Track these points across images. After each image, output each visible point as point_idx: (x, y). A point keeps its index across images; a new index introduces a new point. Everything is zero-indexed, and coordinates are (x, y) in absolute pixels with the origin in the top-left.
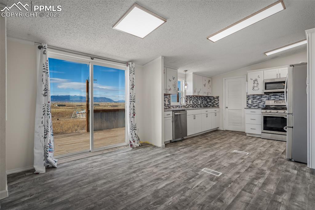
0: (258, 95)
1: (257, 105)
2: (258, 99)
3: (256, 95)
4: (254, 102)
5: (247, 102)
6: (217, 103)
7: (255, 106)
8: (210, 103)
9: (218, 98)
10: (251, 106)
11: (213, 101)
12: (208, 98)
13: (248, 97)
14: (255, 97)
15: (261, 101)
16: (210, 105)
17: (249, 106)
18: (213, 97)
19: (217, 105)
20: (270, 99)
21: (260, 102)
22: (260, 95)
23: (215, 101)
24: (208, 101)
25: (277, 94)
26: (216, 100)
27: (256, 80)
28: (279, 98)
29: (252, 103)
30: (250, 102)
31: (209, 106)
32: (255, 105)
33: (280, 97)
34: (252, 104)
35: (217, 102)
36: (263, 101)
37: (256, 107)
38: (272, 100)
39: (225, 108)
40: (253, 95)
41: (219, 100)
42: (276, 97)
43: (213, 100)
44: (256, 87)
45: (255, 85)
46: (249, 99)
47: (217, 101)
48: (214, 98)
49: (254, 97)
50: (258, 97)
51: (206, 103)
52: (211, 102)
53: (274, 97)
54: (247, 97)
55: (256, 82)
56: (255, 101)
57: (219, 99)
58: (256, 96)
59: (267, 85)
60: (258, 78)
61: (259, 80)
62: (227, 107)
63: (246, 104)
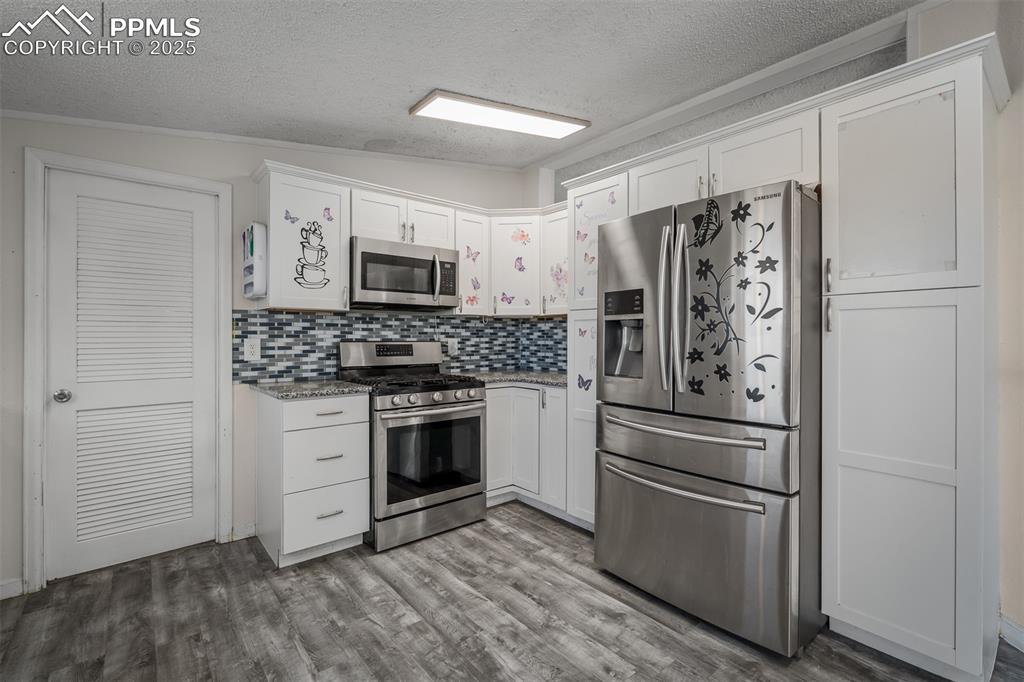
0: (295, 312)
1: (288, 370)
2: (296, 335)
3: (289, 312)
4: (276, 352)
5: (235, 349)
7: (281, 374)
10: (256, 373)
14: (282, 324)
15: (307, 348)
17: (244, 374)
20: (349, 336)
21: (306, 353)
22: (307, 312)
25: (377, 315)
27: (311, 231)
28: (383, 333)
29: (262, 357)
30: (252, 351)
32: (281, 366)
33: (384, 326)
34: (265, 361)
36: (319, 344)
37: (287, 380)
38: (357, 340)
39: (46, 406)
40: (273, 312)
42: (370, 326)
44: (315, 266)
45: (311, 256)
46: (244, 335)
49: (276, 320)
50: (298, 326)
53: (363, 329)
54: (236, 321)
55: (314, 240)
56: (280, 348)
58: (284, 317)
59: (370, 266)
60: (322, 221)
61: (327, 229)
62: (63, 397)
63: (227, 366)
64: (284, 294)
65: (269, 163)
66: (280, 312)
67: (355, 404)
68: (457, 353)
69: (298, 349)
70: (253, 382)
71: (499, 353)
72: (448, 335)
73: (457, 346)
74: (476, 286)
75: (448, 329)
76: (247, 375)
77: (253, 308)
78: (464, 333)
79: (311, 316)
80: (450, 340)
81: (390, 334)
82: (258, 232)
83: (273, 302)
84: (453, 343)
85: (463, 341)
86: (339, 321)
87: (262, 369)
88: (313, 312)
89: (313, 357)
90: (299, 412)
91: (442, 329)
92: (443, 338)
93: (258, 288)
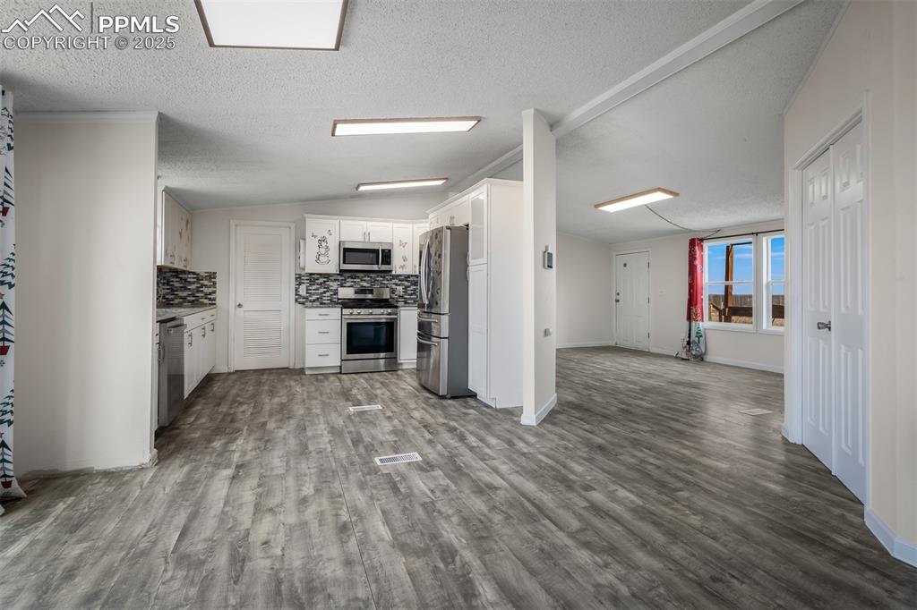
0: (320, 274)
1: (317, 299)
2: (321, 284)
3: (318, 274)
4: (312, 291)
5: (296, 290)
6: (210, 294)
7: (314, 301)
8: (180, 294)
9: (211, 276)
10: (304, 300)
11: (193, 287)
12: (177, 277)
13: (299, 278)
14: (315, 279)
15: (325, 290)
16: (184, 298)
17: (299, 300)
18: (194, 273)
19: (210, 299)
20: (344, 285)
21: (325, 292)
22: (325, 274)
23: (202, 286)
24: (177, 285)
26: (206, 282)
27: (324, 240)
28: (362, 283)
29: (307, 293)
30: (303, 291)
31: (176, 301)
32: (314, 297)
33: (362, 280)
34: (308, 295)
35: (210, 290)
36: (330, 288)
37: (317, 303)
38: (348, 287)
39: (235, 308)
40: (311, 274)
41: (215, 283)
42: (355, 280)
43: (194, 283)
44: (324, 255)
45: (323, 251)
46: (300, 284)
47: (210, 287)
48: (198, 278)
49: (312, 278)
50: (321, 280)
51: (168, 294)
52: (185, 289)
53: (352, 282)
54: (296, 278)
55: (324, 244)
56: (314, 290)
57: (217, 280)
58: (316, 276)
59: (347, 254)
60: (327, 236)
61: (329, 239)
62: (240, 306)
63: (293, 297)
64: (312, 267)
65: (306, 215)
66: (314, 274)
67: (335, 312)
68: (402, 294)
69: (322, 290)
70: (303, 304)
71: (412, 294)
72: (397, 285)
73: (402, 290)
74: (405, 259)
75: (397, 282)
76: (301, 301)
77: (302, 273)
78: (406, 283)
79: (327, 276)
80: (398, 287)
81: (365, 284)
82: (302, 242)
83: (308, 270)
84: (400, 289)
85: (406, 287)
86: (340, 278)
87: (307, 298)
88: (328, 274)
89: (328, 294)
90: (313, 313)
91: (394, 281)
92: (394, 286)
93: (302, 265)
